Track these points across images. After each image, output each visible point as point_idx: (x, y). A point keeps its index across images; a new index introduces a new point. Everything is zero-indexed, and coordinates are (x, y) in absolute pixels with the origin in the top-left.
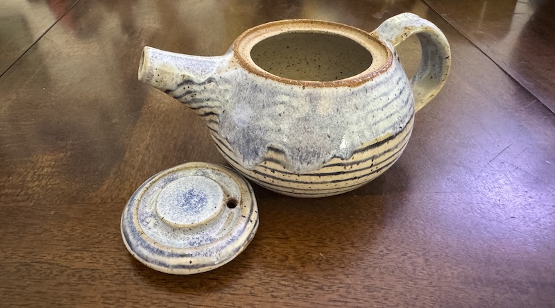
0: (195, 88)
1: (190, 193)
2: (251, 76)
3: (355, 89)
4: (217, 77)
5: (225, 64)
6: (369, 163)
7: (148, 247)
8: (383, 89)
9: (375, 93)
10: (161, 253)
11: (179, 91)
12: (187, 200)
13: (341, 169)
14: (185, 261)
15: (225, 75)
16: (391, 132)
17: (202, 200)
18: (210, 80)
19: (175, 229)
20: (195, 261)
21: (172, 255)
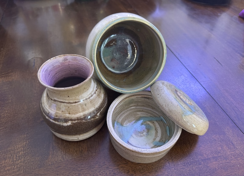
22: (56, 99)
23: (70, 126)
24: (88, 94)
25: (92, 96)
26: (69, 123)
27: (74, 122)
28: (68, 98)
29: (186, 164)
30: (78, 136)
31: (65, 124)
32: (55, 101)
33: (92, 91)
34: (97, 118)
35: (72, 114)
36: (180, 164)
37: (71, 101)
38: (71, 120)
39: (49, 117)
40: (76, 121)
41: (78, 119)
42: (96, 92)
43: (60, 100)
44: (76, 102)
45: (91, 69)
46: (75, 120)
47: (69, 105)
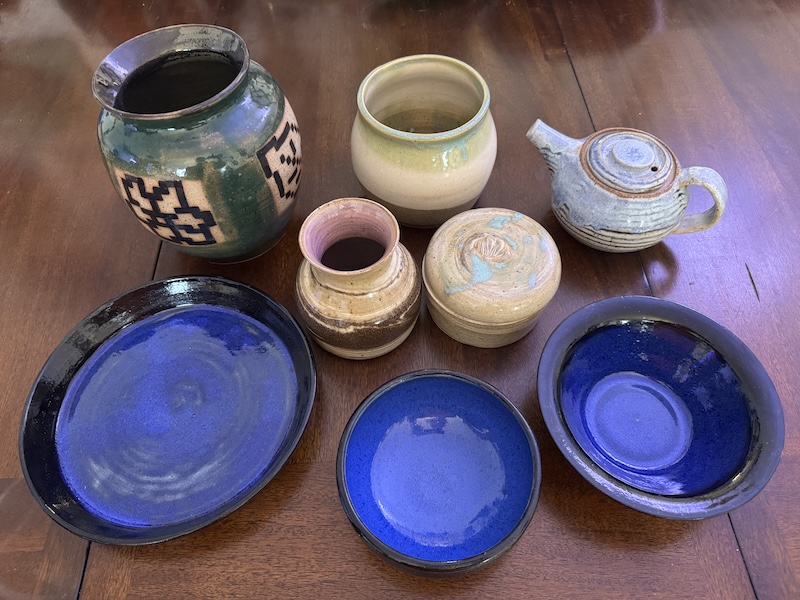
0: (549, 154)
1: (636, 150)
2: (579, 163)
3: (620, 198)
4: (564, 153)
5: (573, 148)
6: (610, 239)
7: (598, 163)
8: (639, 206)
9: (631, 206)
10: (603, 169)
11: (542, 151)
12: (632, 152)
13: (592, 234)
14: (612, 178)
15: (568, 154)
16: (630, 230)
17: (640, 156)
18: (559, 154)
19: (616, 162)
20: (617, 181)
21: (608, 172)
22: (329, 286)
23: (352, 333)
24: (386, 279)
25: (392, 282)
26: (351, 329)
27: (358, 328)
28: (351, 287)
29: (556, 530)
30: (363, 352)
31: (343, 331)
32: (327, 288)
33: (393, 274)
34: (400, 322)
35: (357, 313)
36: (543, 526)
37: (356, 292)
38: (354, 324)
39: (315, 315)
40: (363, 327)
41: (365, 324)
42: (401, 275)
43: (336, 289)
44: (363, 294)
45: (393, 236)
46: (360, 325)
47: (351, 298)
